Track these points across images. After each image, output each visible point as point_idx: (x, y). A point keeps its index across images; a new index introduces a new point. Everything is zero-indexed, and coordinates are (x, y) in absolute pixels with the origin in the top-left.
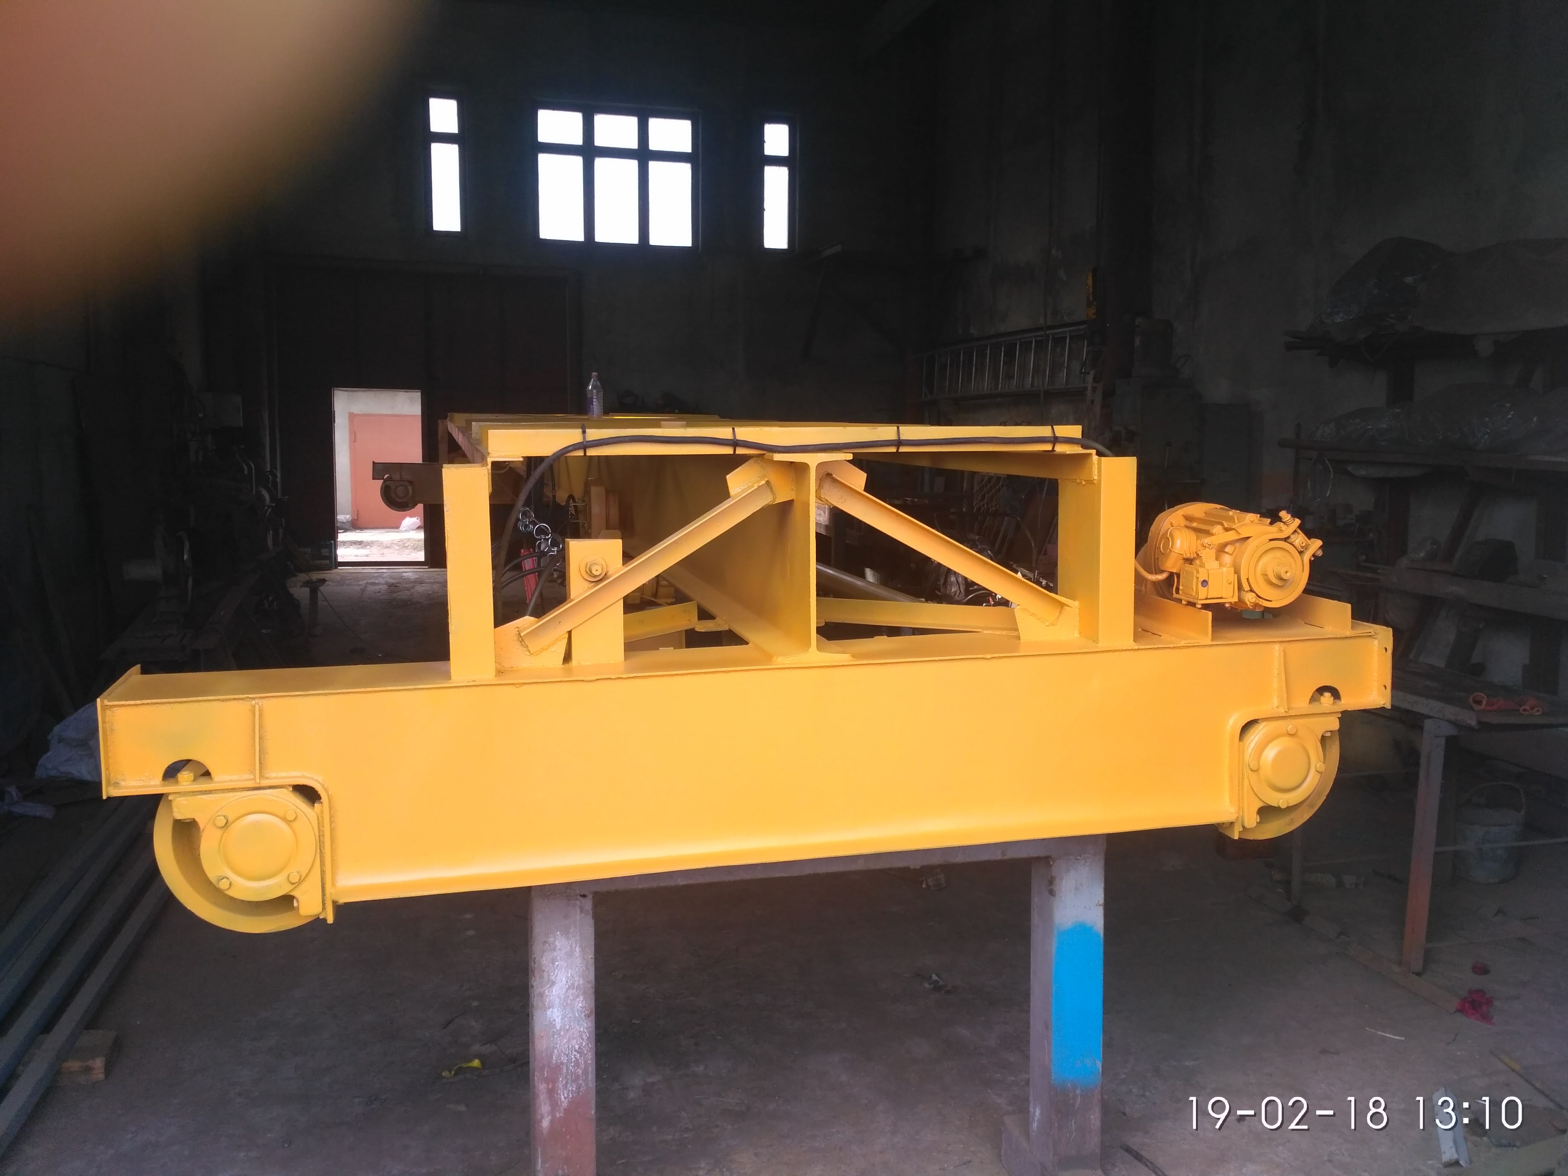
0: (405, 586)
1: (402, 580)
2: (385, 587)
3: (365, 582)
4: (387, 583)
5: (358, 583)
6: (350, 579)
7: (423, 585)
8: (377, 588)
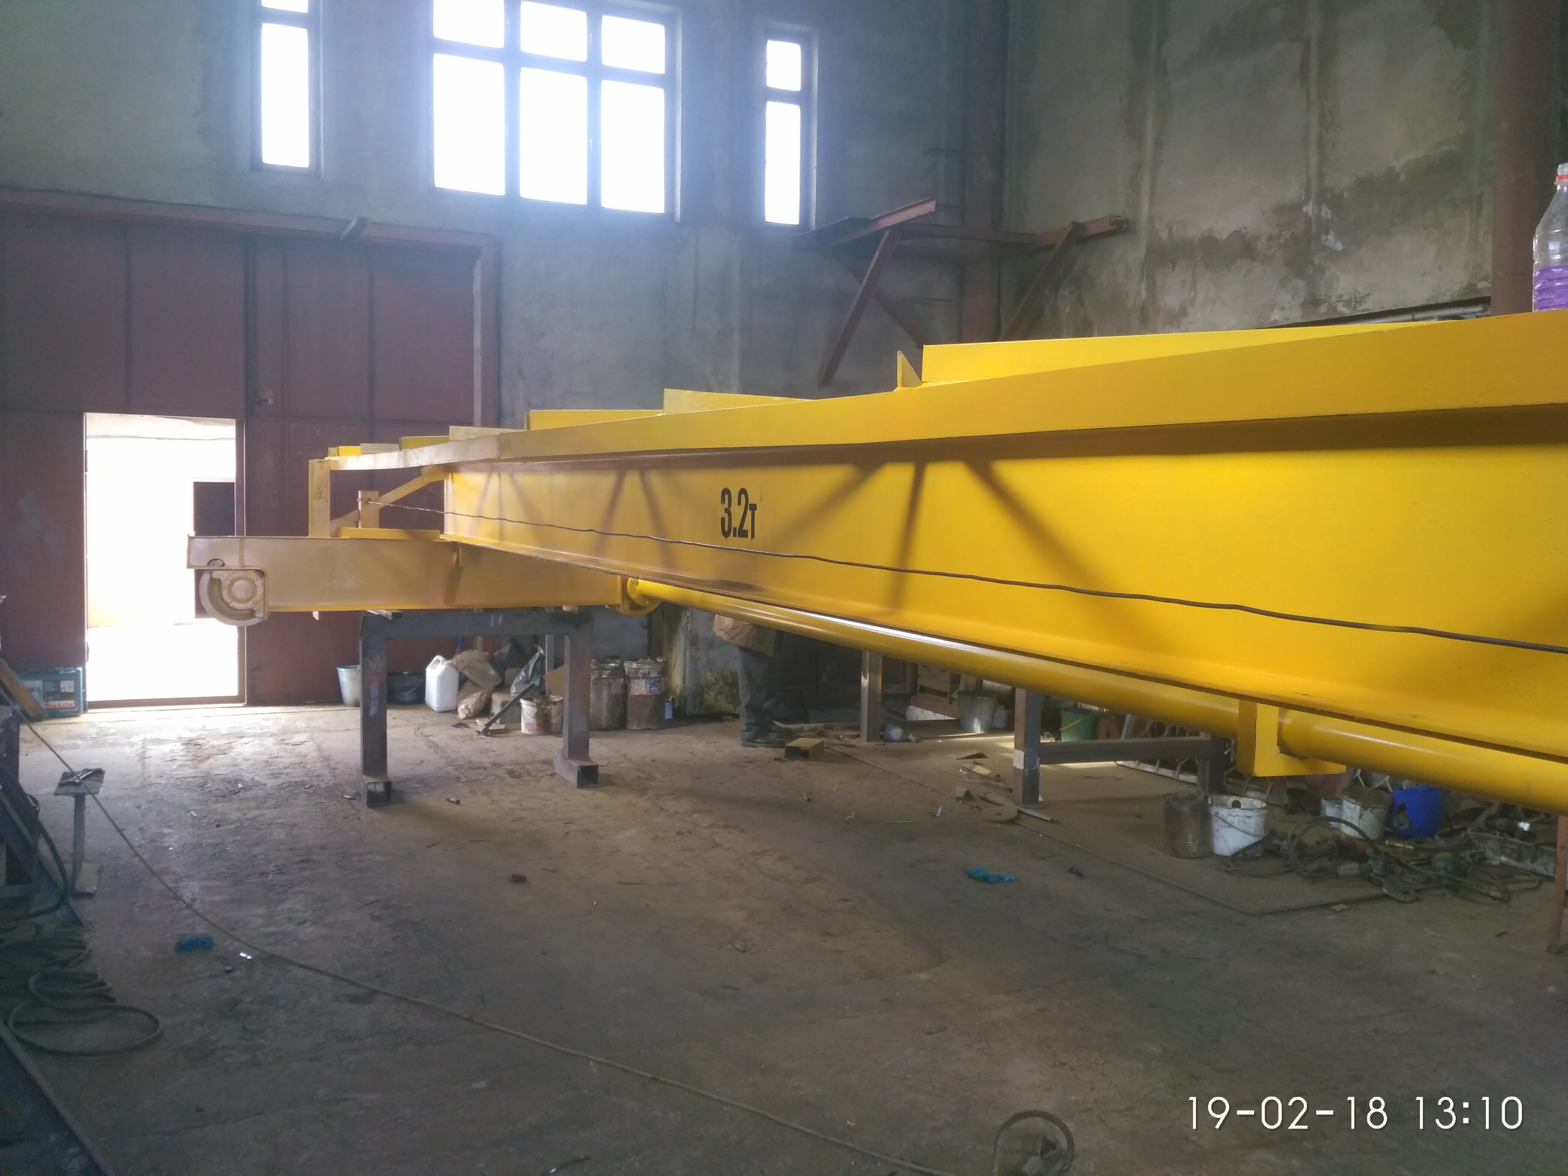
0: (214, 742)
1: (206, 733)
2: (178, 747)
3: (142, 737)
4: (180, 739)
5: (128, 741)
6: (114, 734)
7: (245, 740)
8: (166, 748)
